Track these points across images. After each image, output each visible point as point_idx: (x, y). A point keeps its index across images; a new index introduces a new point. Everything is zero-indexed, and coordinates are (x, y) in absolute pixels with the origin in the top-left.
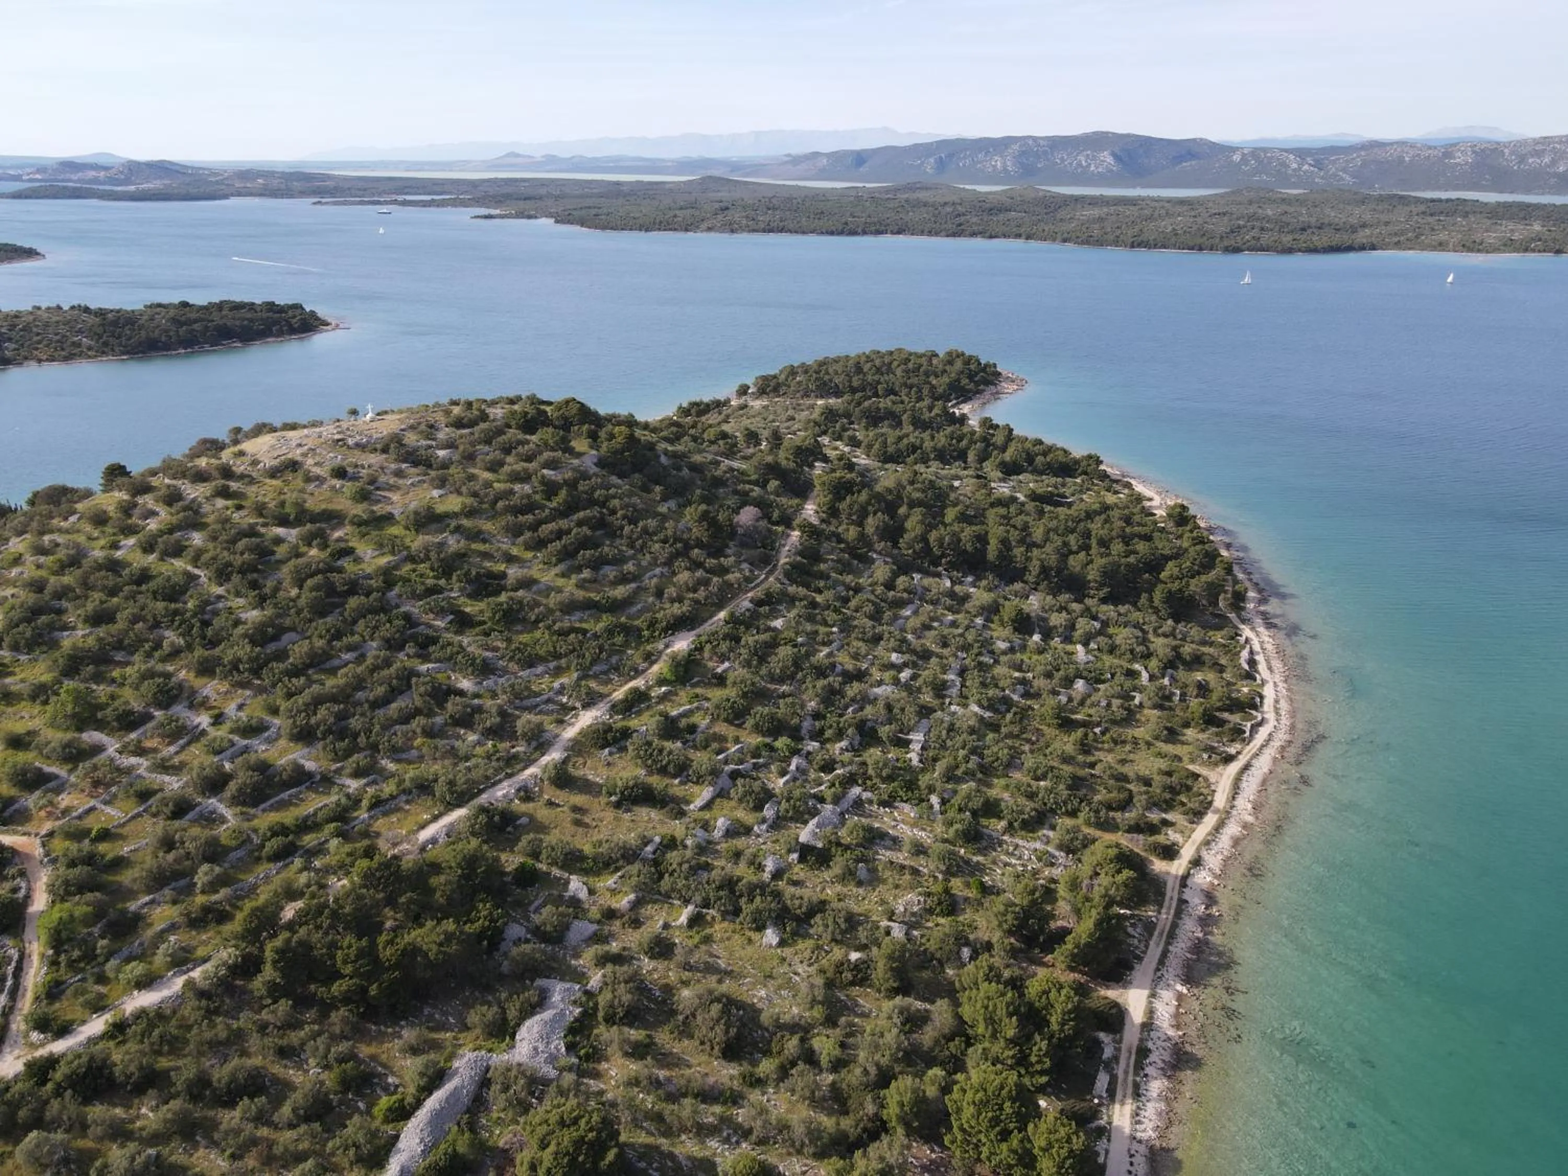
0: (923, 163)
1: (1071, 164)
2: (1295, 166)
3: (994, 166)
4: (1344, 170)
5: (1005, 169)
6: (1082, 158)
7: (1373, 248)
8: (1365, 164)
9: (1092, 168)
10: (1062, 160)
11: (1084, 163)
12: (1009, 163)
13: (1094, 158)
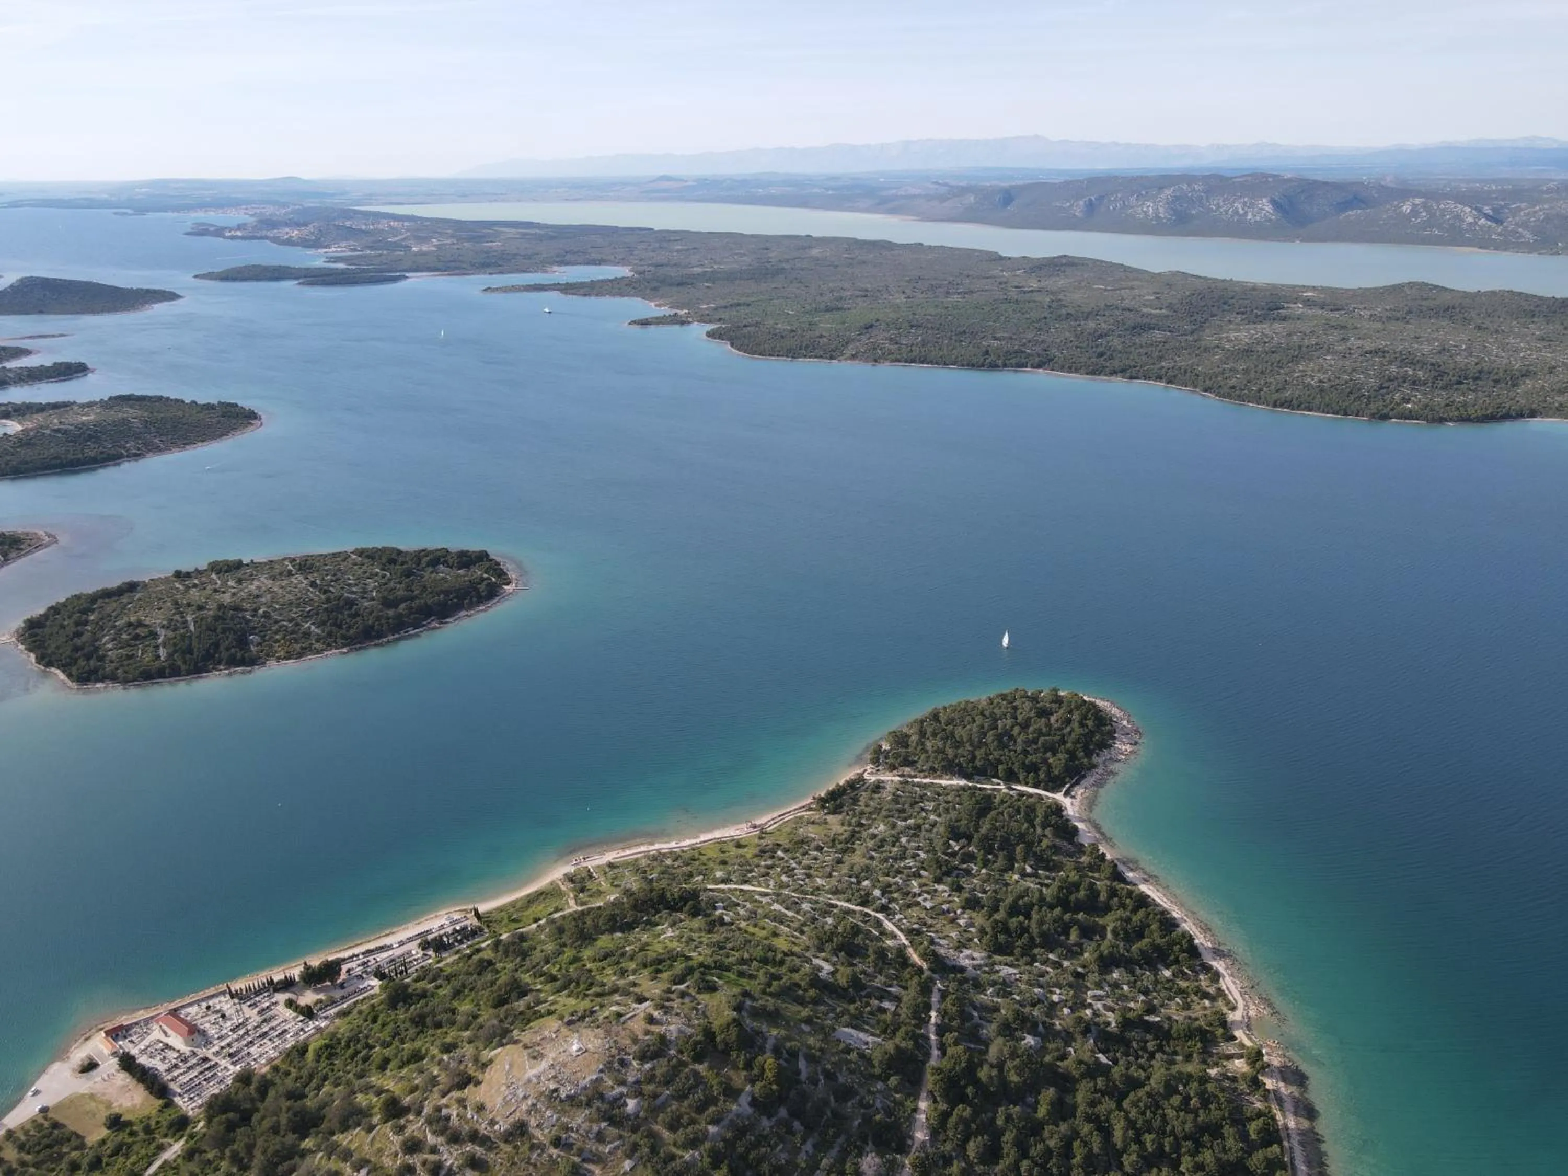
0: (1072, 205)
1: (1227, 212)
2: (1470, 220)
3: (1145, 213)
4: (1525, 225)
5: (1157, 217)
6: (1238, 205)
7: (1533, 414)
8: (1548, 219)
9: (1250, 216)
10: (1218, 207)
11: (1241, 212)
12: (1161, 210)
13: (1252, 205)
